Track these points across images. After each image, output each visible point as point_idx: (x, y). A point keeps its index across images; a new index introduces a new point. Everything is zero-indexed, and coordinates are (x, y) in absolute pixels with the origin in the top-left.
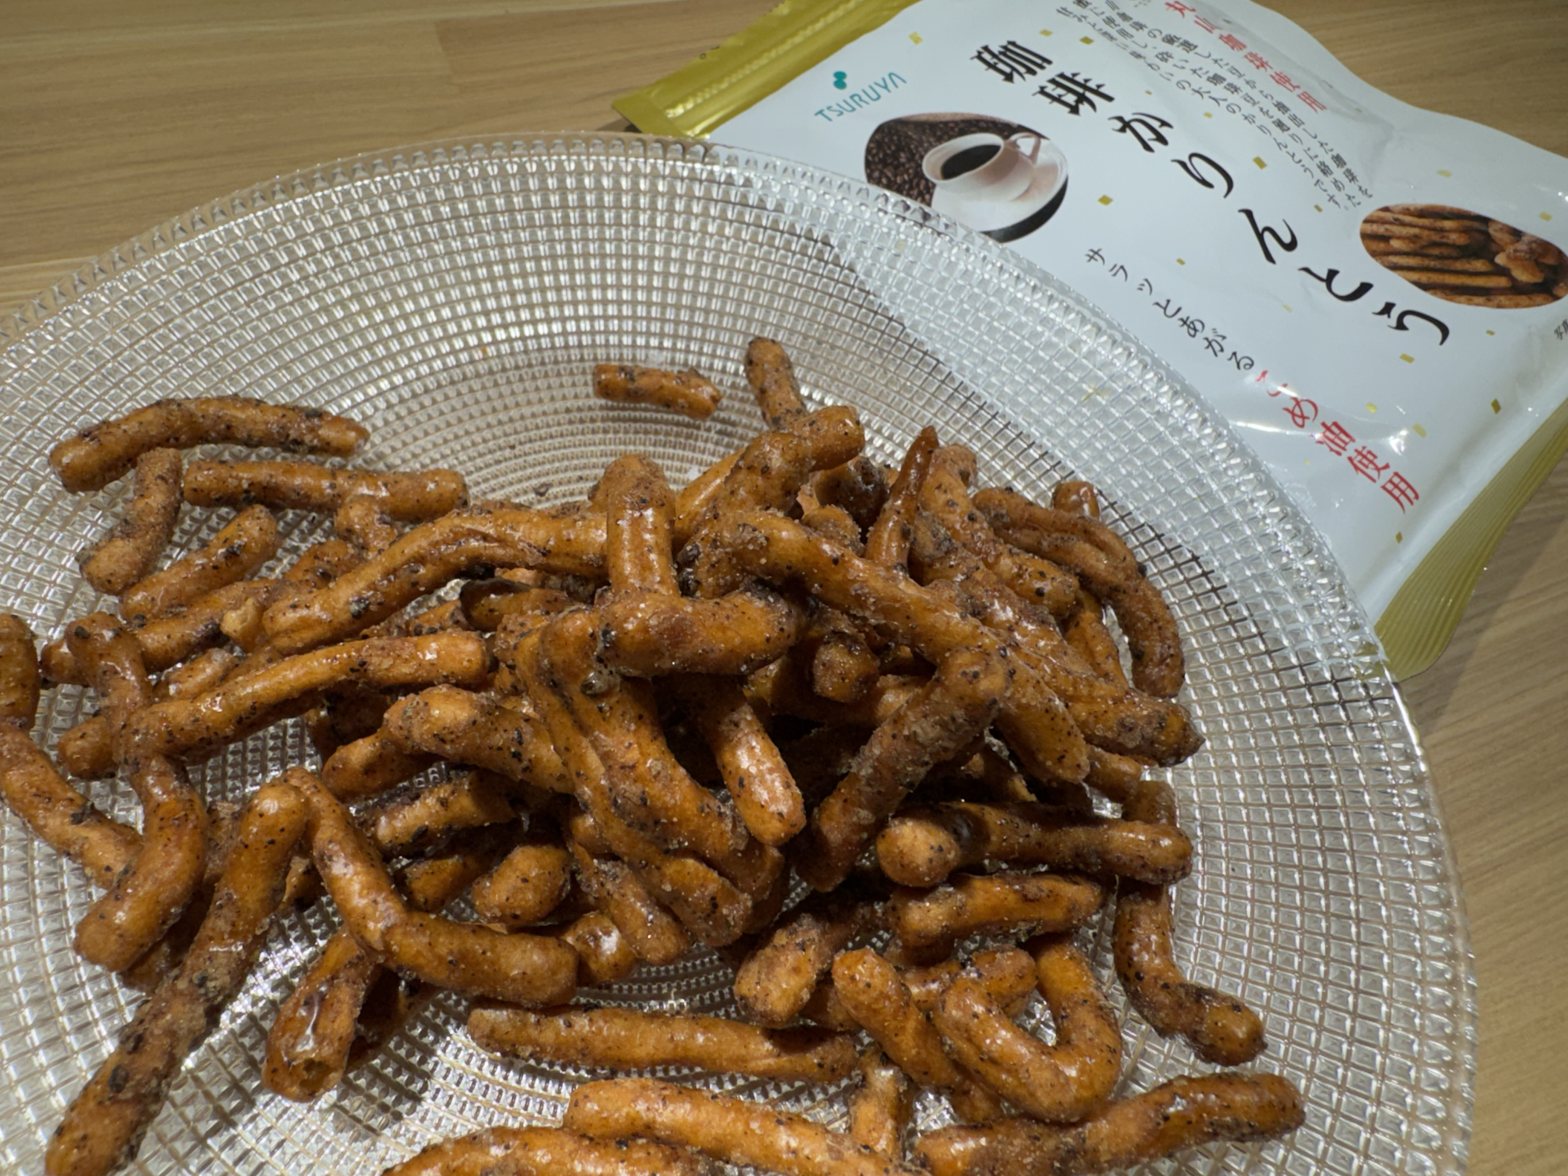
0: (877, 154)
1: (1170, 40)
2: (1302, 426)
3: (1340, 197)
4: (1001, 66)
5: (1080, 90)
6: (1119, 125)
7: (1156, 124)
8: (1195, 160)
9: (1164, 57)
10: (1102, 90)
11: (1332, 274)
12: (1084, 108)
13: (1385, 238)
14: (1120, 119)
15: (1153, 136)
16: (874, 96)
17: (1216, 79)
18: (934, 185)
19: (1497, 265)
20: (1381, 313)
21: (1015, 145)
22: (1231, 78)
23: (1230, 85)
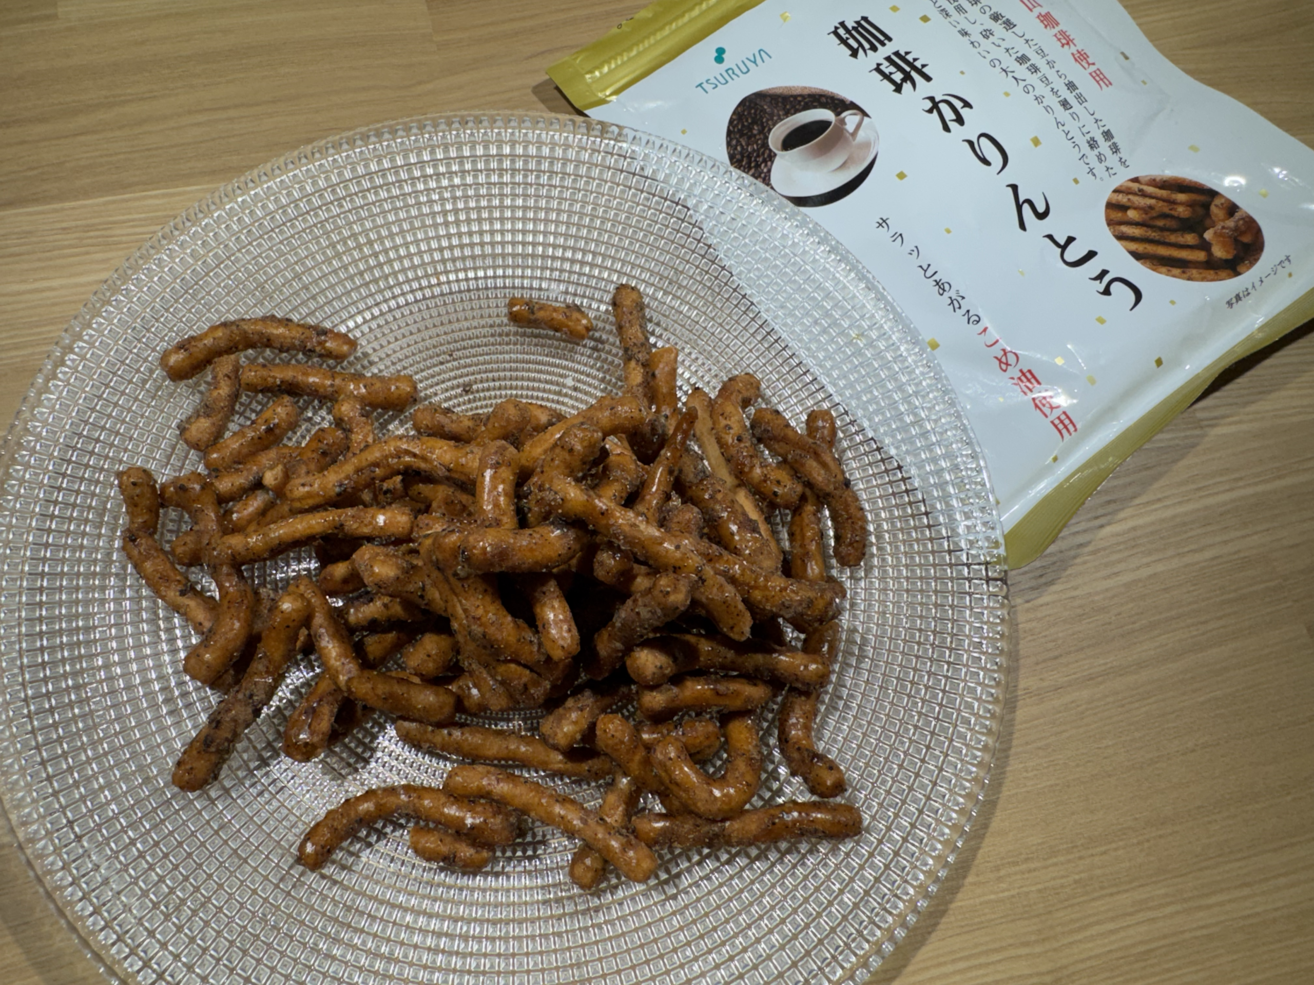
0: (736, 125)
1: (996, 17)
2: (1005, 371)
3: (1099, 169)
4: (851, 42)
5: (908, 69)
6: (929, 105)
7: (958, 104)
8: (983, 140)
9: (987, 34)
10: (925, 70)
11: (1070, 240)
12: (907, 86)
13: (1123, 208)
14: (932, 99)
15: (954, 117)
16: (745, 70)
17: (1022, 59)
18: (775, 155)
19: (1204, 240)
20: (1095, 279)
21: (843, 122)
22: (1035, 59)
23: (1033, 65)
